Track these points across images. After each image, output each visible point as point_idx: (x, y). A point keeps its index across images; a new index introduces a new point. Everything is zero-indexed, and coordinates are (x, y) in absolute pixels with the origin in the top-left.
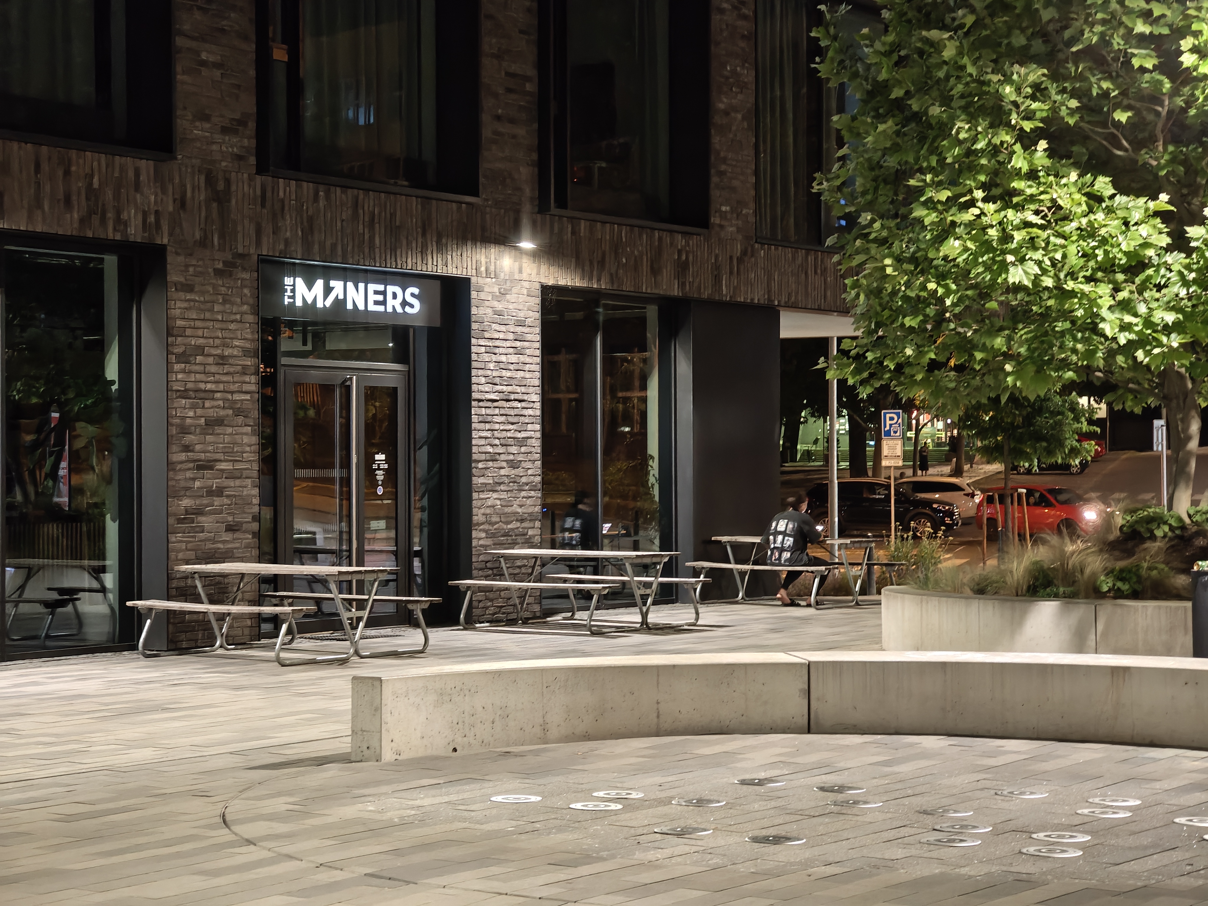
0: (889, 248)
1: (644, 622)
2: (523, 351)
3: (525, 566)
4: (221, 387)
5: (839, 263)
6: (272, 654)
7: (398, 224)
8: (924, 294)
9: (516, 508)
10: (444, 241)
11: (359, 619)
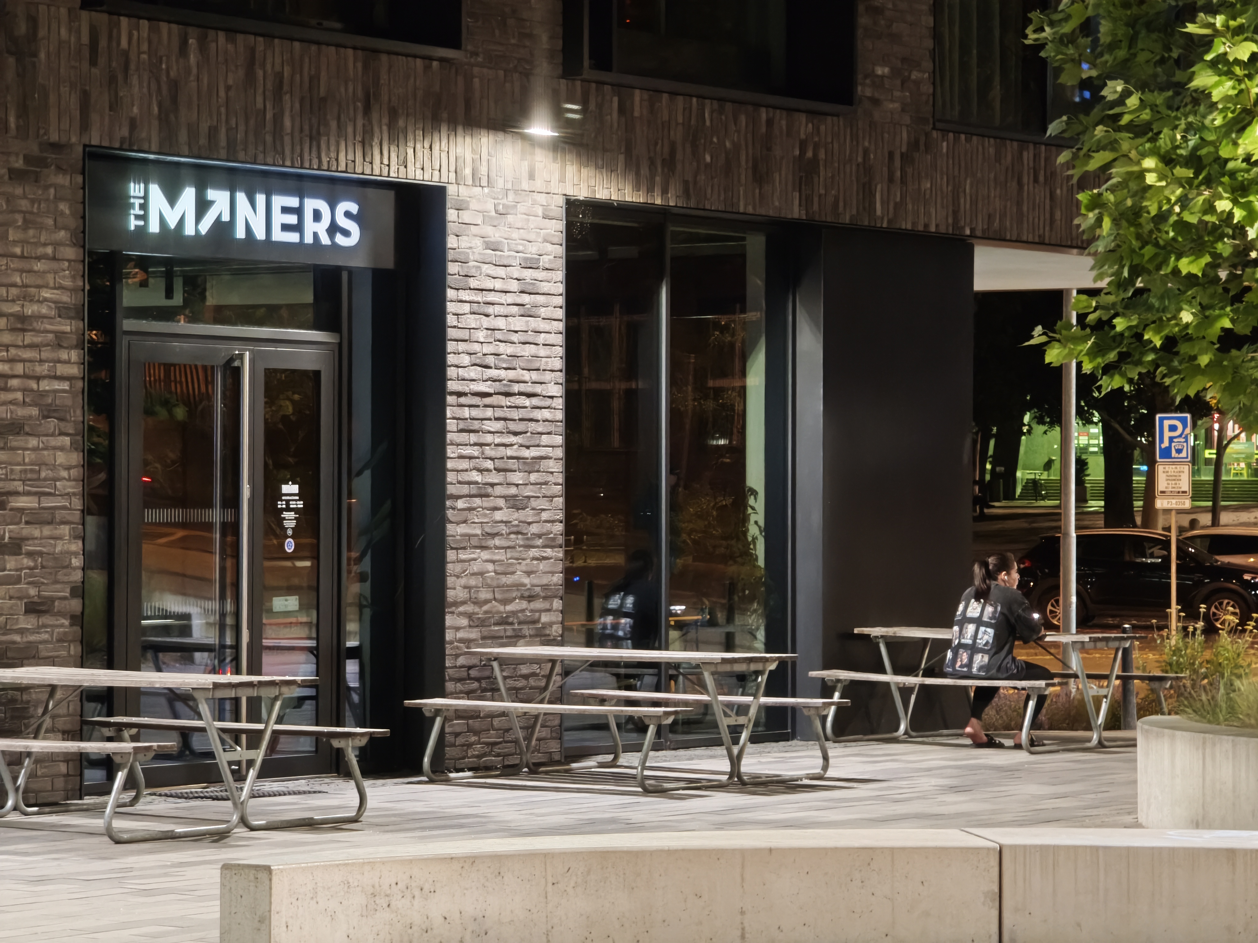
0: (1154, 139)
1: (735, 772)
2: (534, 311)
3: (534, 674)
4: (19, 369)
5: (1069, 165)
6: (98, 823)
7: (322, 93)
8: (1209, 218)
9: (520, 577)
10: (401, 123)
11: (250, 763)
